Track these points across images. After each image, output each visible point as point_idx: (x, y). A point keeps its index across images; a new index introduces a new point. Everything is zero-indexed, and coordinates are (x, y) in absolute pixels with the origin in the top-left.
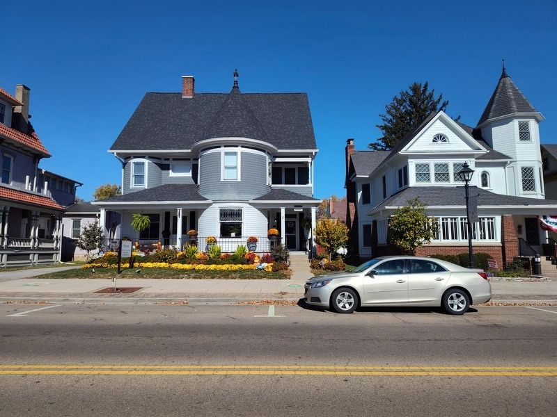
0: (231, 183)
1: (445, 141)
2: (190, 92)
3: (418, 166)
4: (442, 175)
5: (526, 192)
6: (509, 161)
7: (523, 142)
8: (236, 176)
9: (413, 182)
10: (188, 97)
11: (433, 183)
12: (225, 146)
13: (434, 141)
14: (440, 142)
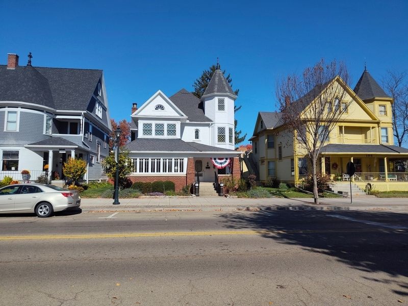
0: (11, 133)
1: (163, 109)
2: (14, 65)
3: (145, 125)
4: (160, 131)
5: (220, 143)
6: (210, 123)
7: (220, 111)
8: (15, 128)
9: (140, 135)
10: (12, 69)
11: (153, 136)
12: (8, 107)
13: (156, 109)
14: (160, 110)
